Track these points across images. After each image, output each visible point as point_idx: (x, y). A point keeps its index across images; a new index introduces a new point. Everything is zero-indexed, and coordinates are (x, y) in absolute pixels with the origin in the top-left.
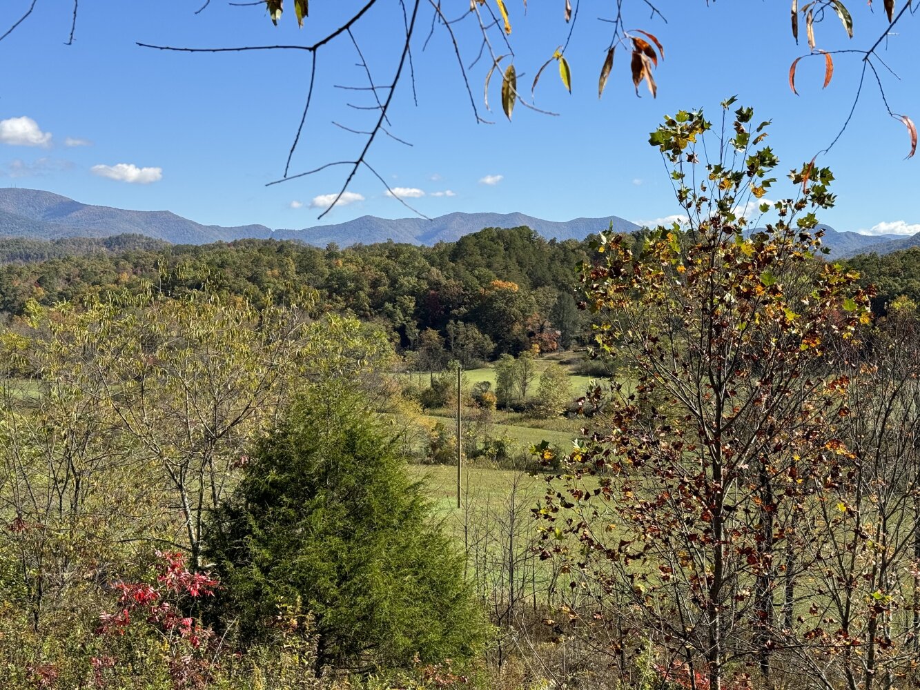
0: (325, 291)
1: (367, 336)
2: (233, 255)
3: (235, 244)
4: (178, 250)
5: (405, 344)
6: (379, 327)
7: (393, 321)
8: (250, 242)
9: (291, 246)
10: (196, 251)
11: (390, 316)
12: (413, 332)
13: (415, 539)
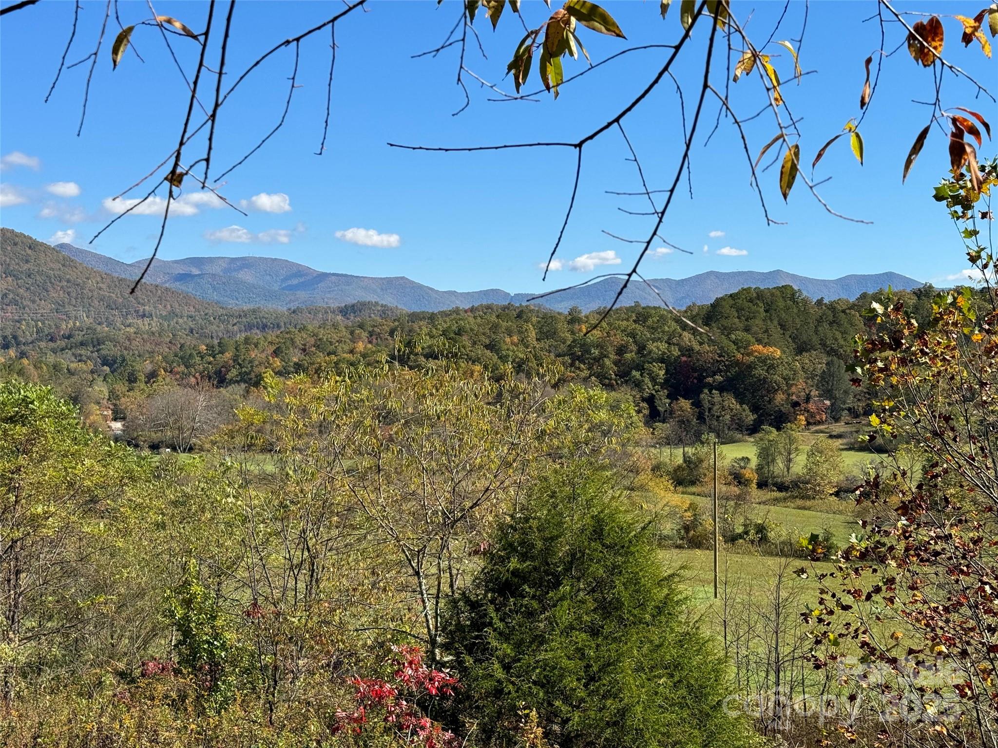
0: (567, 359)
1: (614, 408)
2: (470, 322)
3: (472, 310)
4: (414, 317)
5: (654, 416)
6: (626, 396)
7: (641, 390)
8: (489, 307)
9: (531, 311)
10: (432, 318)
11: (638, 385)
12: (663, 402)
13: (671, 637)
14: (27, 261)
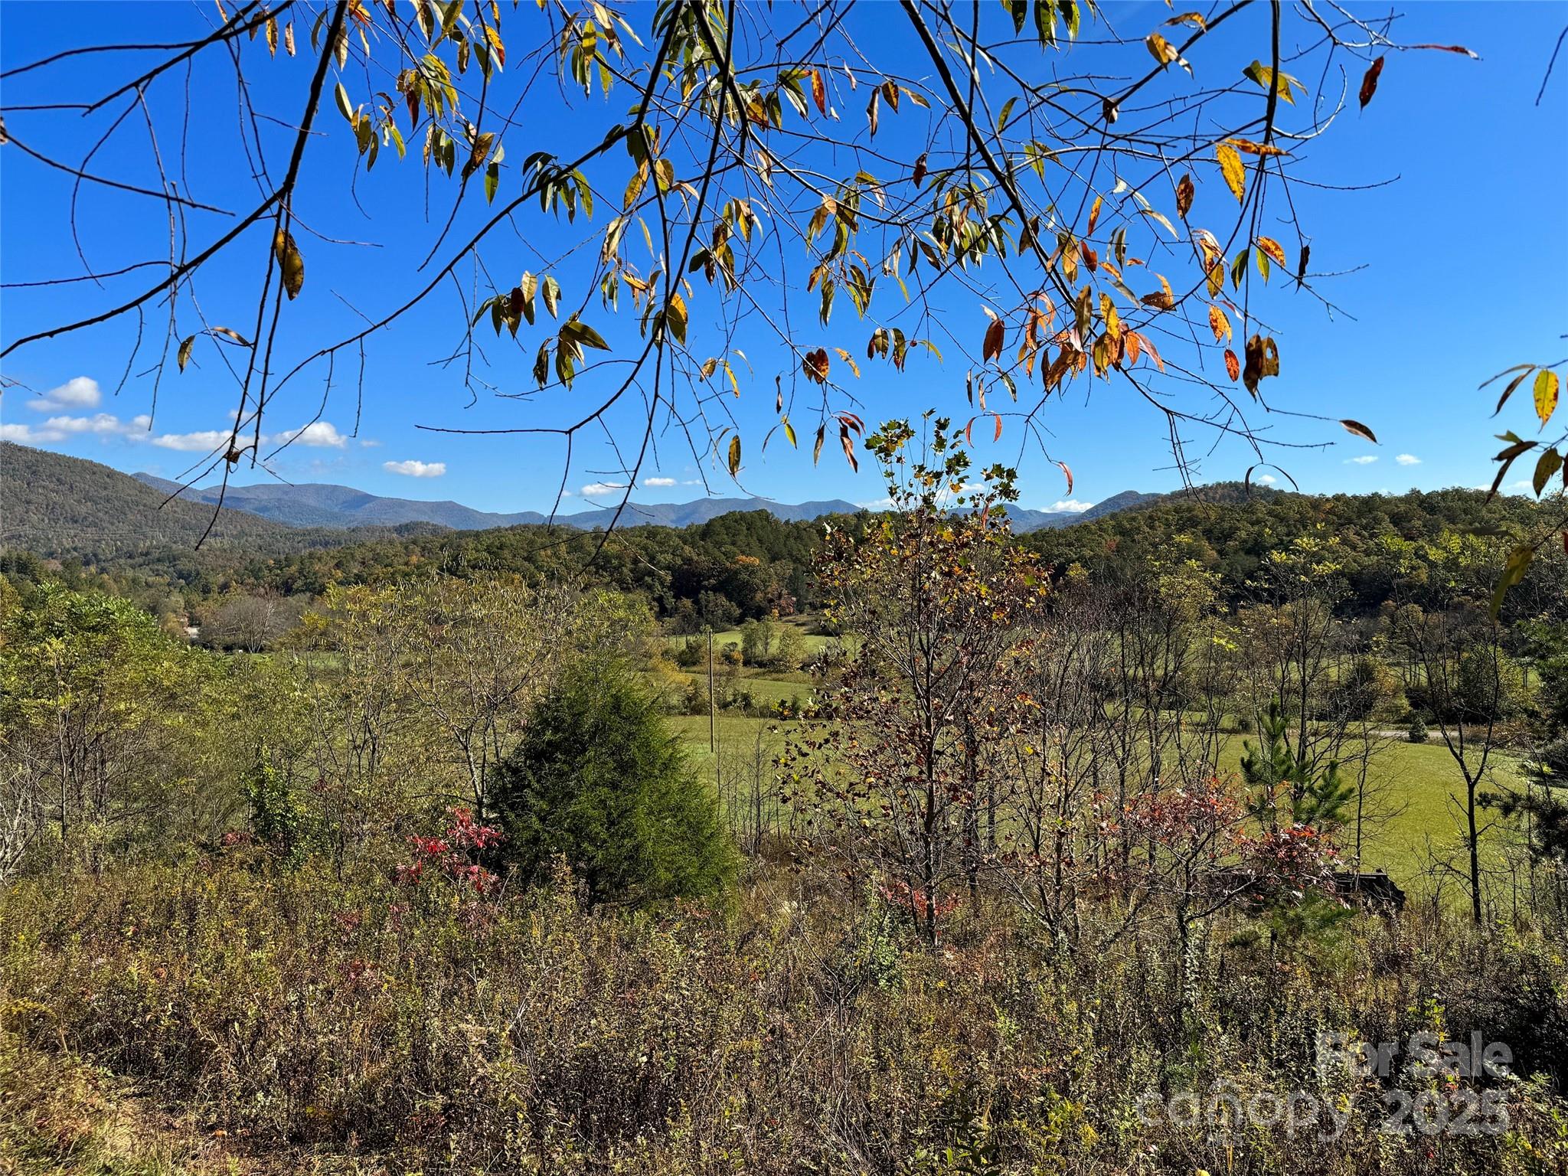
0: (592, 568)
1: (631, 607)
2: (510, 539)
3: (512, 528)
4: (462, 535)
5: (663, 612)
6: (639, 596)
7: (653, 592)
8: (525, 526)
9: (562, 529)
10: (477, 535)
11: (650, 588)
12: (670, 601)
13: (675, 787)
14: (105, 488)
